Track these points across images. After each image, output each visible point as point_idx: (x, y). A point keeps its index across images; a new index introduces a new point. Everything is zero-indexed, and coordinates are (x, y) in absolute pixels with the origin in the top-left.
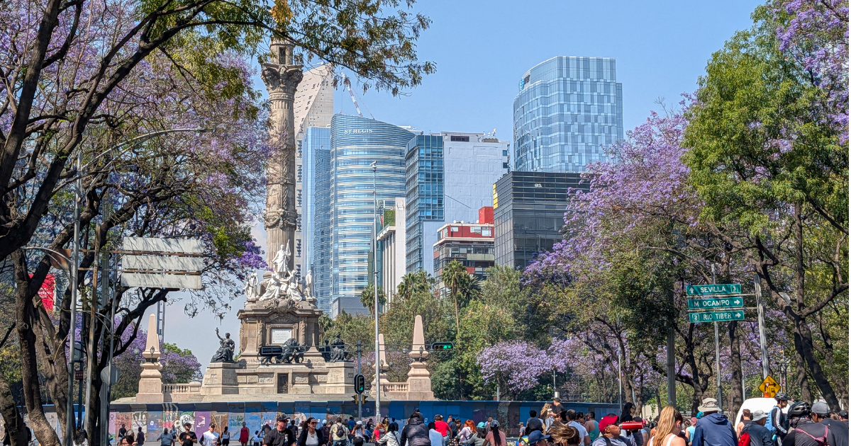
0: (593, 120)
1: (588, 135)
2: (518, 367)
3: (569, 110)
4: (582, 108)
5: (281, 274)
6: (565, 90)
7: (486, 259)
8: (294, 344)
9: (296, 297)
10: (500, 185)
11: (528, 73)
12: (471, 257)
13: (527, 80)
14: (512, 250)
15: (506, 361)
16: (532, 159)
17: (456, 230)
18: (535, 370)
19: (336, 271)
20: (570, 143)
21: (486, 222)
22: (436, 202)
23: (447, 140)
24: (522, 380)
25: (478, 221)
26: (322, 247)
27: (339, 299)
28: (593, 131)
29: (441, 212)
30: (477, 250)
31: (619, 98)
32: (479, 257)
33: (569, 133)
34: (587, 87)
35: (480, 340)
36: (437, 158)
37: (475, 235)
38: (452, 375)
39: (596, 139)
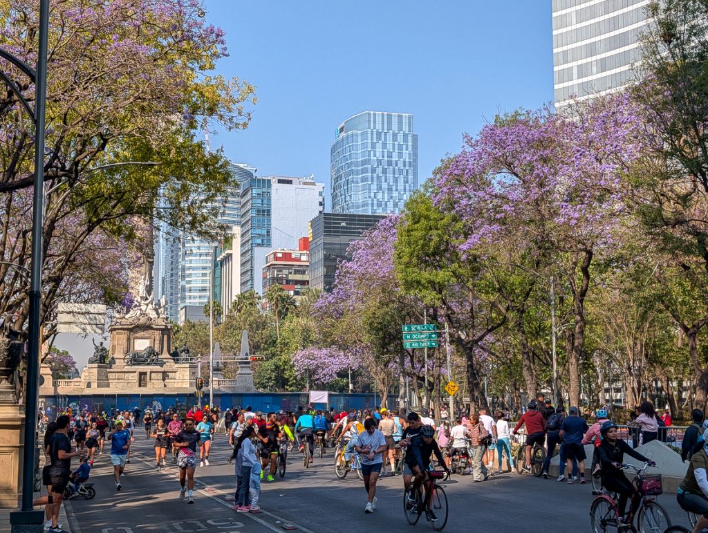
0: (394, 164)
1: (390, 176)
2: (322, 366)
3: (375, 156)
4: (386, 155)
5: (142, 298)
6: (372, 139)
7: (304, 279)
8: (151, 352)
9: (153, 315)
10: (314, 223)
11: (343, 124)
12: (291, 277)
13: (342, 130)
14: (322, 274)
15: (313, 361)
16: (345, 195)
17: (280, 255)
18: (336, 368)
19: (183, 283)
20: (375, 183)
21: (304, 249)
22: (265, 232)
23: (275, 182)
24: (325, 375)
25: (298, 249)
26: (172, 263)
27: (185, 307)
28: (394, 173)
29: (269, 241)
30: (297, 272)
31: (415, 147)
32: (299, 277)
33: (375, 175)
34: (390, 137)
35: (295, 345)
36: (266, 197)
37: (295, 260)
38: (272, 371)
39: (396, 180)
